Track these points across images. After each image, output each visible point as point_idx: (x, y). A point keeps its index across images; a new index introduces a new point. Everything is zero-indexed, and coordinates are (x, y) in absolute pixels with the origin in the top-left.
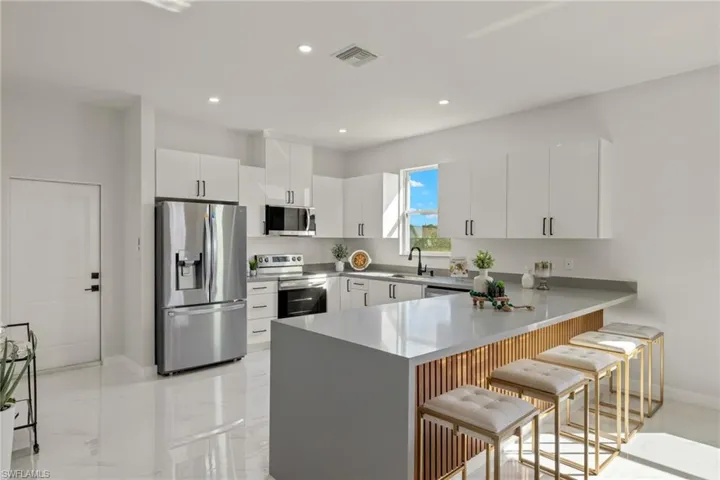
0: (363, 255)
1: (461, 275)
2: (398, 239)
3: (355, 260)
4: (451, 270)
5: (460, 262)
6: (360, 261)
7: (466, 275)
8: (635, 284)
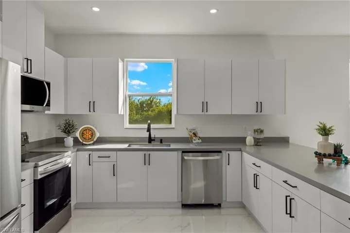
0: (90, 130)
1: (197, 141)
2: (123, 115)
3: (82, 134)
4: (191, 138)
5: (193, 131)
6: (88, 135)
7: (200, 141)
8: (289, 138)
